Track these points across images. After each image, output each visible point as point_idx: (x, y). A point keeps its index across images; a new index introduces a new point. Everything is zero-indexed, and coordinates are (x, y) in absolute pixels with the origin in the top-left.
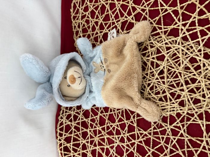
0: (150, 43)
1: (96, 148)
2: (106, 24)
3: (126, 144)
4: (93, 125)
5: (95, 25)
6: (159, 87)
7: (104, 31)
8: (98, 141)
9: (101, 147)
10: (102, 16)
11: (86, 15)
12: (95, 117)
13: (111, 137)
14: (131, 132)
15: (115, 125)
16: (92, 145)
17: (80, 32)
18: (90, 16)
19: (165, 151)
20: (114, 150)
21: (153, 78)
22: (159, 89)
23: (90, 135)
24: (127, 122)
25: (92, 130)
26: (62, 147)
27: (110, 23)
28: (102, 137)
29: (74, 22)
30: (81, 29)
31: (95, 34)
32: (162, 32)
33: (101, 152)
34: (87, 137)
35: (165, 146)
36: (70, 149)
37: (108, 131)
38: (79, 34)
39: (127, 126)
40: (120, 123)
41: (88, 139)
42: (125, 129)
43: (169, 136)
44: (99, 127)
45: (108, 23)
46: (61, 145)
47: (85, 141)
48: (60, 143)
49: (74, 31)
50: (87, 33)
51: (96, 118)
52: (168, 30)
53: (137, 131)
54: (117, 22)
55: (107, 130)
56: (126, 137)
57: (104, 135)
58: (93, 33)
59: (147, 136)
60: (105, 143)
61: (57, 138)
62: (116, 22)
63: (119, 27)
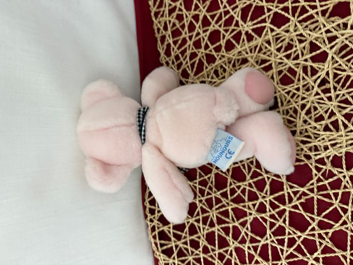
0: (297, 35)
1: (213, 229)
2: (213, 17)
3: (268, 214)
4: (205, 190)
5: (194, 22)
6: (321, 107)
7: (211, 28)
8: (217, 217)
9: (223, 226)
10: (204, 5)
11: (175, 7)
12: (206, 177)
13: (240, 206)
14: (277, 193)
15: (246, 185)
16: (206, 225)
17: (167, 37)
18: (183, 8)
19: (342, 216)
20: (247, 229)
21: (309, 93)
22: (321, 110)
23: (201, 208)
24: (269, 176)
25: (203, 199)
26: (156, 232)
27: (221, 14)
28: (224, 209)
29: (155, 21)
30: (169, 32)
31: (194, 36)
32: (317, 13)
33: (223, 235)
34: (196, 213)
35: (341, 208)
36: (169, 234)
37: (233, 197)
38: (166, 40)
39: (268, 183)
40: (255, 180)
41: (198, 214)
42: (266, 189)
43: (347, 190)
44: (215, 192)
45: (216, 14)
46: (153, 229)
47: (194, 219)
48: (152, 226)
49: (158, 36)
50: (181, 37)
51: (209, 178)
52: (328, 9)
53: (287, 189)
54: (233, 9)
55: (231, 195)
56: (268, 202)
57: (226, 204)
58: (191, 34)
59: (306, 195)
60: (230, 218)
61: (146, 217)
62: (231, 10)
63: (238, 16)
